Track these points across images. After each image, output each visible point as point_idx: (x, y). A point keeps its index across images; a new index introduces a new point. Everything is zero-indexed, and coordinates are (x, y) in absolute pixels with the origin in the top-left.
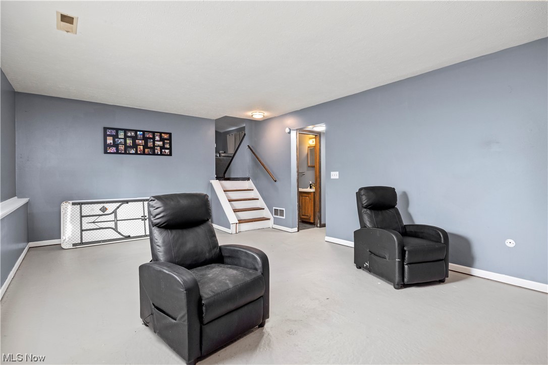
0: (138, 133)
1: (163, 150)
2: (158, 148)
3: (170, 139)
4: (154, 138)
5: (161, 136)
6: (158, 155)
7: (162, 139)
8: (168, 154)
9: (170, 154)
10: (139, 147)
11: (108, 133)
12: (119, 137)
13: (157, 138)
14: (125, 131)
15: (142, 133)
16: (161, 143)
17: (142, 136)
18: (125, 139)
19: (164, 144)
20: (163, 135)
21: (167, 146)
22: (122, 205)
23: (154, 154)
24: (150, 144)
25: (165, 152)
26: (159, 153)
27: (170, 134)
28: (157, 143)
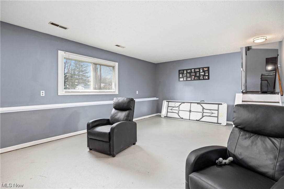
0: (192, 70)
1: (204, 77)
2: (202, 76)
3: (208, 70)
4: (199, 72)
5: (203, 70)
6: (201, 80)
7: (204, 71)
8: (207, 78)
9: (209, 79)
10: (192, 77)
11: (180, 72)
12: (184, 73)
13: (201, 71)
14: (187, 70)
15: (194, 70)
16: (203, 73)
17: (194, 72)
18: (186, 74)
19: (205, 73)
20: (204, 69)
21: (207, 74)
22: (182, 104)
23: (199, 79)
24: (198, 75)
25: (206, 78)
26: (202, 79)
27: (208, 68)
28: (201, 74)
